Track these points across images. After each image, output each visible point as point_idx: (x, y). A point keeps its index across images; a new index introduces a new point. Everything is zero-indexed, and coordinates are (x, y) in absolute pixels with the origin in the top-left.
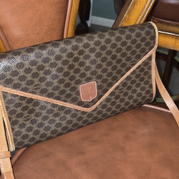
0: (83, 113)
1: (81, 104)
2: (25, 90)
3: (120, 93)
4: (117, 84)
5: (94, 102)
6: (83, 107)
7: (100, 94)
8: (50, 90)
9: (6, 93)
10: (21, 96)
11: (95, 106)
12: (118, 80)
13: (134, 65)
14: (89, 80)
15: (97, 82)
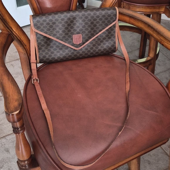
0: (75, 50)
1: (73, 45)
2: (46, 33)
3: (96, 43)
4: (94, 38)
5: (80, 45)
6: (75, 47)
7: (84, 41)
8: (58, 35)
9: (37, 33)
10: (44, 36)
11: (81, 48)
12: (94, 36)
13: (104, 29)
14: (78, 33)
15: (82, 35)
